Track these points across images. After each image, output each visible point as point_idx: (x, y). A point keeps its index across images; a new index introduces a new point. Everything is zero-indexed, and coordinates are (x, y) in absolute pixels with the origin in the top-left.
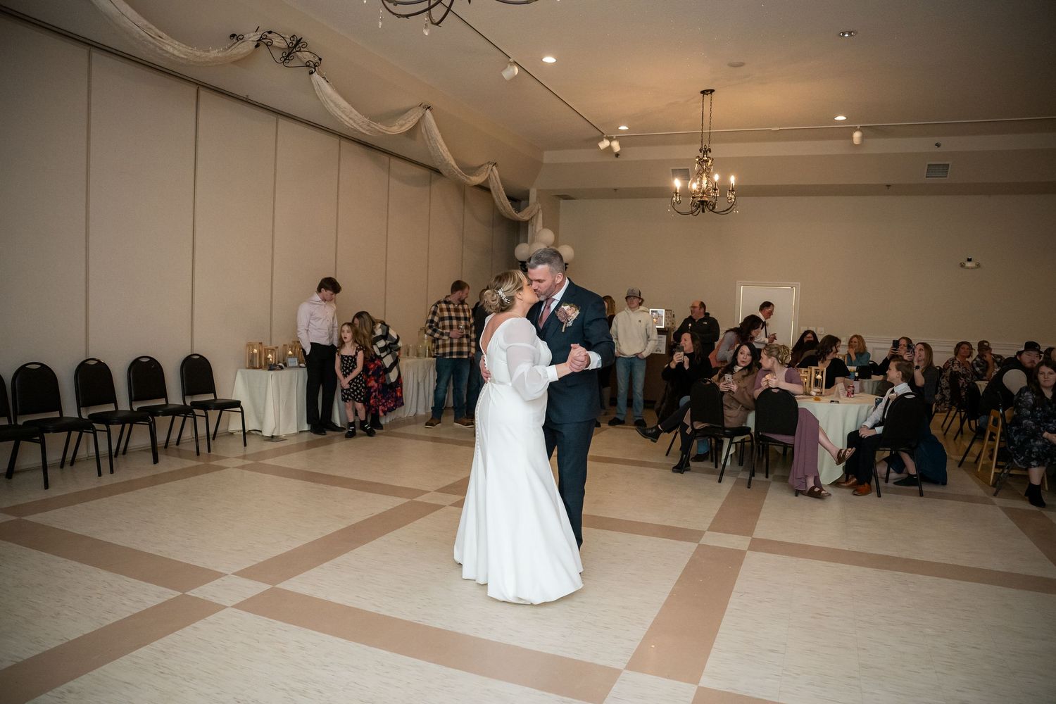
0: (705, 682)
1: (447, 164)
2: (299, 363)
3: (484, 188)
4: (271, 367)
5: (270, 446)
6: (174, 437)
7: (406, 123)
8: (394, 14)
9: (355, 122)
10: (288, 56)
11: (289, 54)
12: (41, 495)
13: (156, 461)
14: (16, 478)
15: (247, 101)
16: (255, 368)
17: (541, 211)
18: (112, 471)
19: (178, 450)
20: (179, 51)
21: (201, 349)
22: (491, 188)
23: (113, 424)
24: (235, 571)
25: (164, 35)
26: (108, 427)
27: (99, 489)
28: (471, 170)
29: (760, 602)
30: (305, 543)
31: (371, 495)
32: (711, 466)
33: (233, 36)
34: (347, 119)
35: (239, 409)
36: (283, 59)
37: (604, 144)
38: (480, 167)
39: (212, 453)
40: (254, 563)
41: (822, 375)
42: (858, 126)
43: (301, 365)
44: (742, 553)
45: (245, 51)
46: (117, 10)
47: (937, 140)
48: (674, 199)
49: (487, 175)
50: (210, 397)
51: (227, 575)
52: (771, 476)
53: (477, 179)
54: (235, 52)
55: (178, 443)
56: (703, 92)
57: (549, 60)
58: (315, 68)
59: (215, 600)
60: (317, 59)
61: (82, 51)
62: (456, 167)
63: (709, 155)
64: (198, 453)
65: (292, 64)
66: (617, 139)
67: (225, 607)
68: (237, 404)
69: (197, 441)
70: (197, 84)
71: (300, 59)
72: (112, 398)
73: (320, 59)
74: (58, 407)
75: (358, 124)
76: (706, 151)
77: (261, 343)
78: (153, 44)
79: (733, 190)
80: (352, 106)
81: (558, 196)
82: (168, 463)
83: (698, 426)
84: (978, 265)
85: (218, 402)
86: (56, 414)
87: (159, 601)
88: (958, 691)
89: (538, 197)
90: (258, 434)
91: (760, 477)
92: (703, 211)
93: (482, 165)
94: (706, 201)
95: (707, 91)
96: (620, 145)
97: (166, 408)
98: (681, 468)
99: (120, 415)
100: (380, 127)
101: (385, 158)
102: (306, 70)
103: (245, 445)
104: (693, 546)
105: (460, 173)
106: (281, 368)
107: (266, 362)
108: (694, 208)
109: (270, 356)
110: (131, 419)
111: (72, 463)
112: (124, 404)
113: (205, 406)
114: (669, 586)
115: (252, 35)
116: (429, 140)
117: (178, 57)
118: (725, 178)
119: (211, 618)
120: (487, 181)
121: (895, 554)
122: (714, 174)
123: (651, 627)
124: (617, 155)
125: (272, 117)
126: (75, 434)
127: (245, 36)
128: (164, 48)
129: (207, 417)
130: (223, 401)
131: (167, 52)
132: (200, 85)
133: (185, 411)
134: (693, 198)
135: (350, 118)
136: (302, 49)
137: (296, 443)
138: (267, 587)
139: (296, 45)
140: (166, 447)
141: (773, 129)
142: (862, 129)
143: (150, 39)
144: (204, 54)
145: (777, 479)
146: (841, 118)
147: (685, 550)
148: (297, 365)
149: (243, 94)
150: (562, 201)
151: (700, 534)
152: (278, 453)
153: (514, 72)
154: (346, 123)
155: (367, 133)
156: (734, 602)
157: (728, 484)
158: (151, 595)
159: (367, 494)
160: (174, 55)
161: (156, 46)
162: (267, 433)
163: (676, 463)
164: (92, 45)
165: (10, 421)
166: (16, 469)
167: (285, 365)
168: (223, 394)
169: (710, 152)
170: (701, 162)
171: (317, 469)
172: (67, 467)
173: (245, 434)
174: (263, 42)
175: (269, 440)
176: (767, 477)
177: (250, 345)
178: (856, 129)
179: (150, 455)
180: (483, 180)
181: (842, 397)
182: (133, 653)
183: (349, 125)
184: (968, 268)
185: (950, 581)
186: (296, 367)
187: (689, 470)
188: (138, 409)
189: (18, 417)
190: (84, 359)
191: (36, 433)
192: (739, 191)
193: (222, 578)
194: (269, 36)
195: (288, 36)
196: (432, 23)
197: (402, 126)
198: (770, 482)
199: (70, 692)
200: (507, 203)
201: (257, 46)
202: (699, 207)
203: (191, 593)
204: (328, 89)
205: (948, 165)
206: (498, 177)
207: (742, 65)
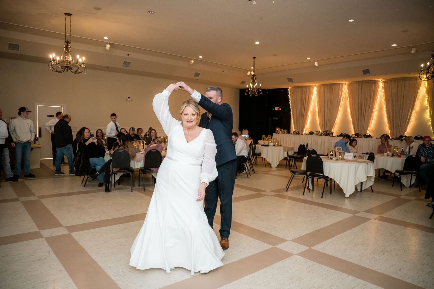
42: (109, 42)
47: (128, 53)
56: (66, 14)
76: (67, 42)
84: (132, 100)
92: (67, 71)
95: (69, 14)
108: (62, 69)
142: (110, 44)
146: (106, 38)
169: (71, 43)
184: (128, 101)
202: (65, 69)
205: (130, 63)
207: (100, 9)
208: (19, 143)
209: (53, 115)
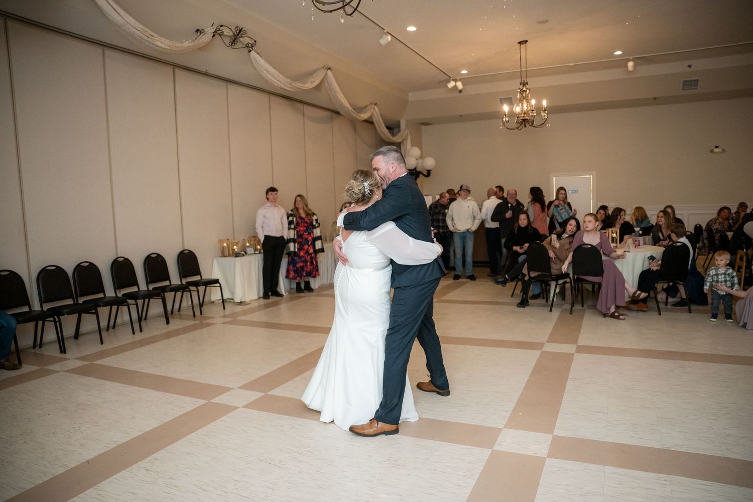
0: (557, 432)
1: (344, 107)
2: (255, 251)
3: (369, 122)
4: (237, 255)
5: (239, 309)
6: (177, 306)
7: (315, 81)
8: (322, 10)
9: (281, 82)
10: (234, 41)
11: (235, 39)
12: (99, 348)
13: (168, 322)
14: (81, 339)
15: (206, 74)
16: (225, 257)
17: (409, 135)
18: (141, 331)
19: (180, 315)
20: (165, 44)
21: (189, 246)
22: (374, 120)
23: (138, 299)
24: (239, 386)
25: (155, 35)
26: (136, 301)
27: (134, 343)
28: (360, 110)
29: (587, 384)
30: (279, 366)
31: (316, 334)
32: (543, 301)
33: (197, 30)
34: (276, 81)
35: (218, 285)
36: (231, 44)
37: (451, 84)
38: (366, 107)
39: (203, 315)
40: (249, 381)
41: (616, 234)
42: (631, 58)
43: (256, 252)
44: (572, 355)
45: (206, 40)
46: (124, 21)
47: (689, 63)
48: (504, 119)
49: (371, 114)
50: (197, 278)
51: (233, 389)
52: (585, 306)
53: (365, 116)
54: (200, 41)
55: (179, 310)
56: (520, 43)
57: (411, 29)
58: (252, 48)
59: (230, 404)
60: (253, 41)
61: (99, 50)
62: (350, 108)
63: (527, 86)
64: (194, 316)
65: (237, 46)
66: (460, 80)
67: (239, 407)
68: (217, 281)
69: (193, 308)
70: (173, 65)
71: (241, 42)
72: (135, 283)
73: (255, 41)
74: (102, 290)
75: (283, 84)
76: (524, 84)
77: (228, 239)
78: (148, 41)
79: (545, 110)
80: (279, 72)
81: (420, 123)
82: (175, 324)
83: (533, 274)
84: (724, 150)
85: (203, 280)
86: (101, 295)
87: (195, 406)
88: (725, 429)
89: (406, 125)
90: (230, 302)
91: (578, 307)
92: (525, 126)
93: (367, 106)
94: (527, 119)
95: (523, 41)
96: (463, 84)
97: (170, 287)
98: (523, 303)
99: (141, 293)
100: (298, 85)
101: (300, 106)
102: (246, 50)
103: (224, 308)
104: (538, 353)
105: (353, 112)
106: (243, 255)
107: (233, 253)
108: (519, 125)
109: (235, 247)
110: (149, 295)
111: (114, 327)
112: (143, 286)
113: (196, 284)
114: (526, 378)
115: (209, 29)
116: (331, 91)
117: (164, 48)
118: (539, 102)
119: (230, 414)
120: (371, 117)
121: (676, 350)
122: (531, 99)
123: (517, 403)
124: (460, 91)
125: (223, 84)
126: (114, 308)
127: (206, 30)
128: (155, 43)
129: (198, 291)
130: (207, 280)
131: (157, 46)
132: (175, 66)
133: (183, 288)
134: (518, 117)
135: (278, 80)
136: (243, 36)
137: (257, 305)
138: (261, 394)
139: (239, 33)
140: (172, 313)
141: (570, 65)
142: (633, 60)
143: (146, 38)
144: (180, 45)
145: (589, 307)
146: (618, 53)
147: (533, 356)
148: (253, 252)
149: (203, 69)
150: (423, 127)
151: (542, 345)
152: (245, 313)
153: (388, 39)
154: (275, 84)
155: (289, 89)
156: (570, 385)
157: (556, 313)
158: (189, 404)
159: (313, 334)
160: (161, 47)
161: (150, 42)
162: (237, 300)
163: (519, 301)
164: (104, 45)
165: (74, 301)
166: (80, 333)
167: (246, 253)
168: (206, 275)
169: (527, 84)
170: (522, 91)
171: (276, 321)
172: (111, 330)
173: (223, 301)
174: (217, 33)
175: (239, 305)
176: (583, 306)
177: (221, 241)
178: (629, 60)
179: (164, 319)
180: (369, 115)
181: (631, 248)
182: (188, 437)
183: (277, 85)
184: (716, 153)
185: (716, 364)
186: (252, 254)
187: (528, 305)
188: (153, 289)
189: (79, 298)
190: (115, 258)
191: (92, 308)
192: (550, 110)
193: (231, 391)
194: (221, 28)
195: (233, 28)
196: (347, 15)
197: (312, 82)
198: (585, 310)
199: (156, 460)
200: (386, 131)
201: (214, 36)
202: (522, 124)
203: (214, 401)
204: (261, 61)
205: (698, 80)
206: (378, 113)
207: (546, 21)
208: (456, 232)
209: (577, 190)
